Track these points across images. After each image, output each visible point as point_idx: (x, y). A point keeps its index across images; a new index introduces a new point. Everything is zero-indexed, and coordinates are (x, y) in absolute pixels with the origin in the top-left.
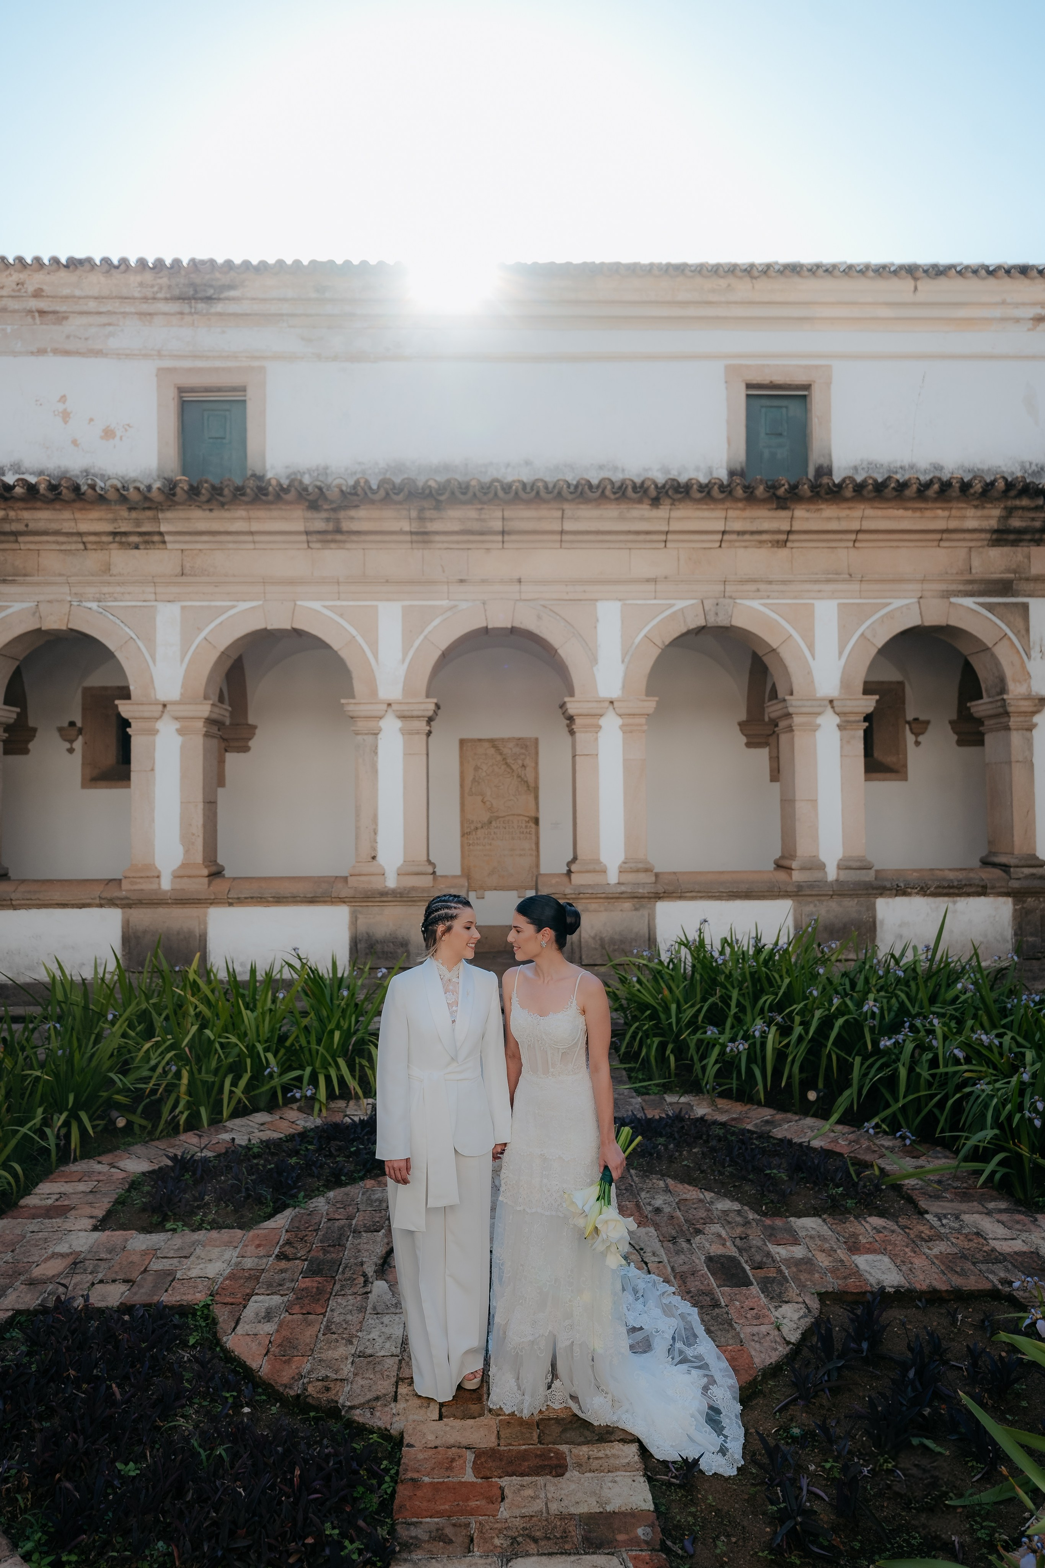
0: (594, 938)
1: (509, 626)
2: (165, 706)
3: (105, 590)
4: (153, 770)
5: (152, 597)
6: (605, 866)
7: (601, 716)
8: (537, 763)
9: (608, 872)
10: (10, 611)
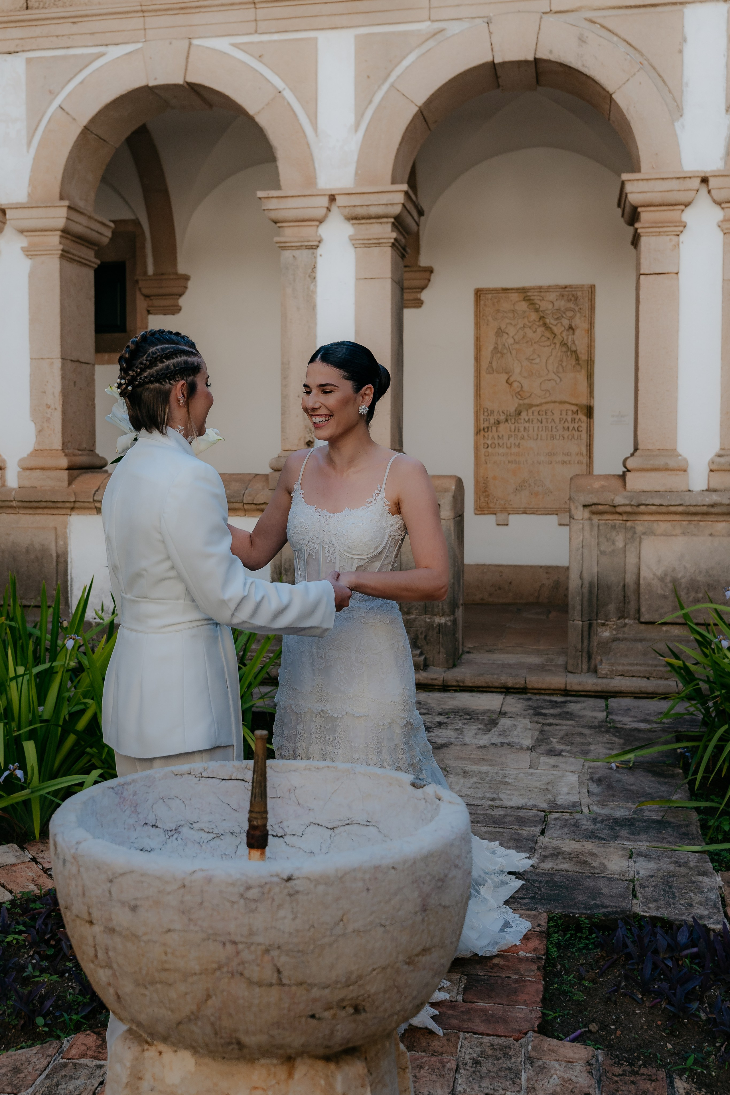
0: (662, 579)
1: (531, 58)
6: (685, 460)
7: (687, 205)
8: (592, 324)
9: (689, 470)
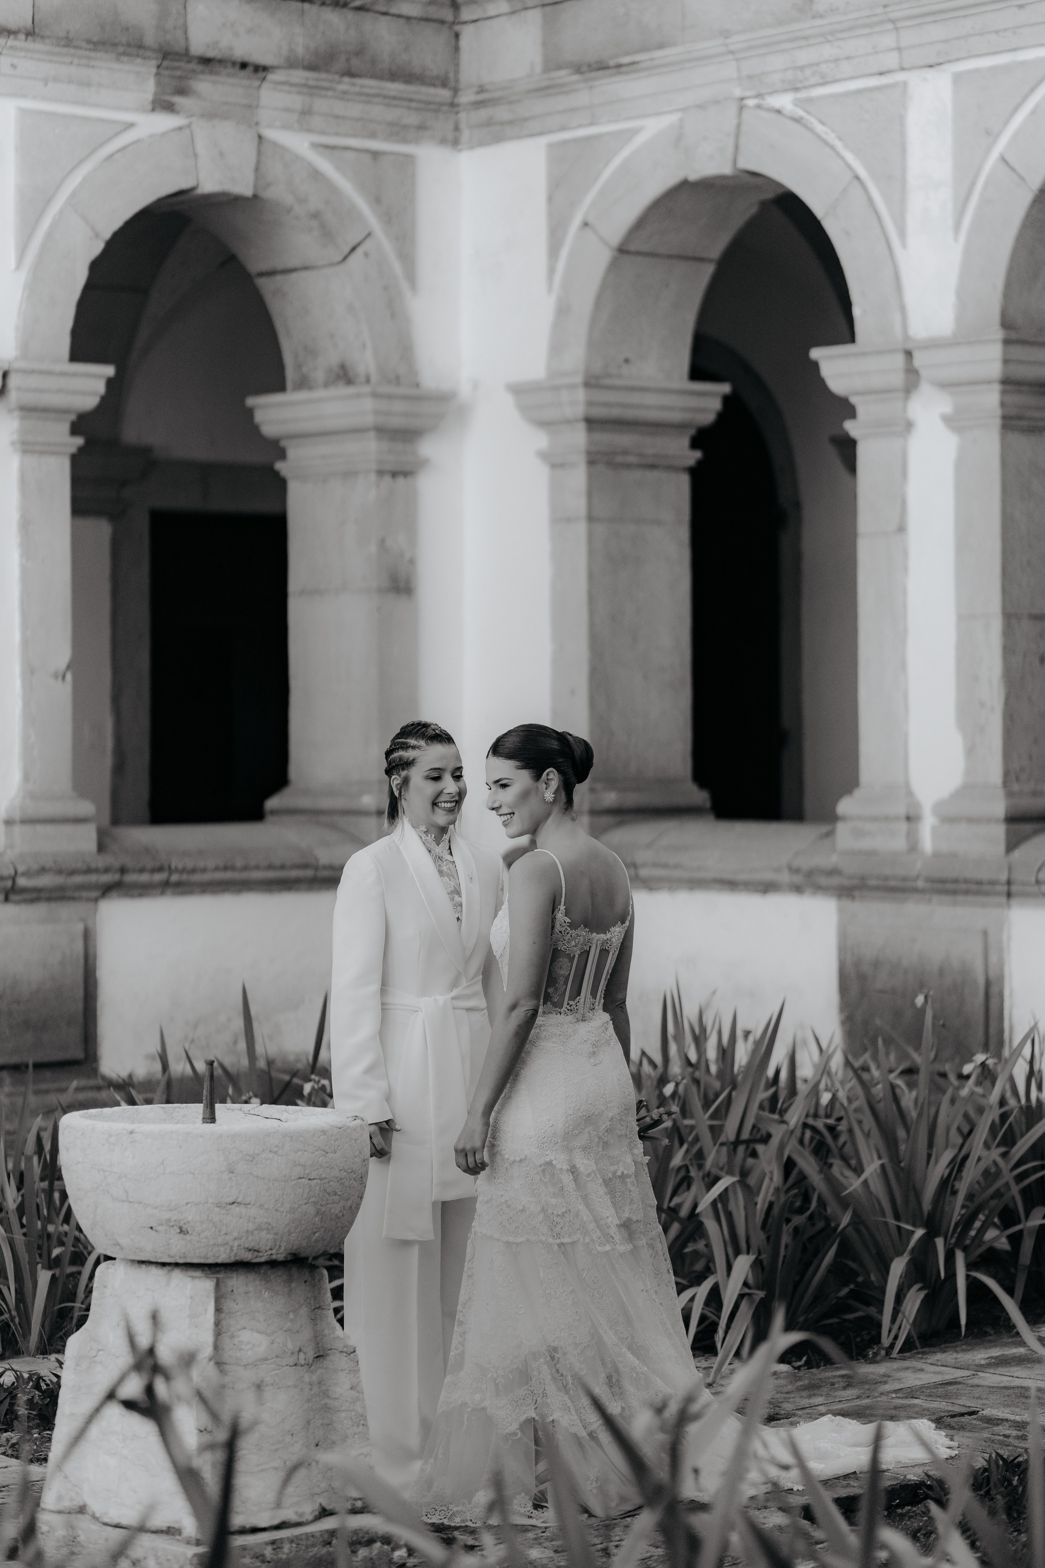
2: (909, 354)
3: (804, 56)
4: (902, 529)
5: (891, 60)
10: (639, 140)
